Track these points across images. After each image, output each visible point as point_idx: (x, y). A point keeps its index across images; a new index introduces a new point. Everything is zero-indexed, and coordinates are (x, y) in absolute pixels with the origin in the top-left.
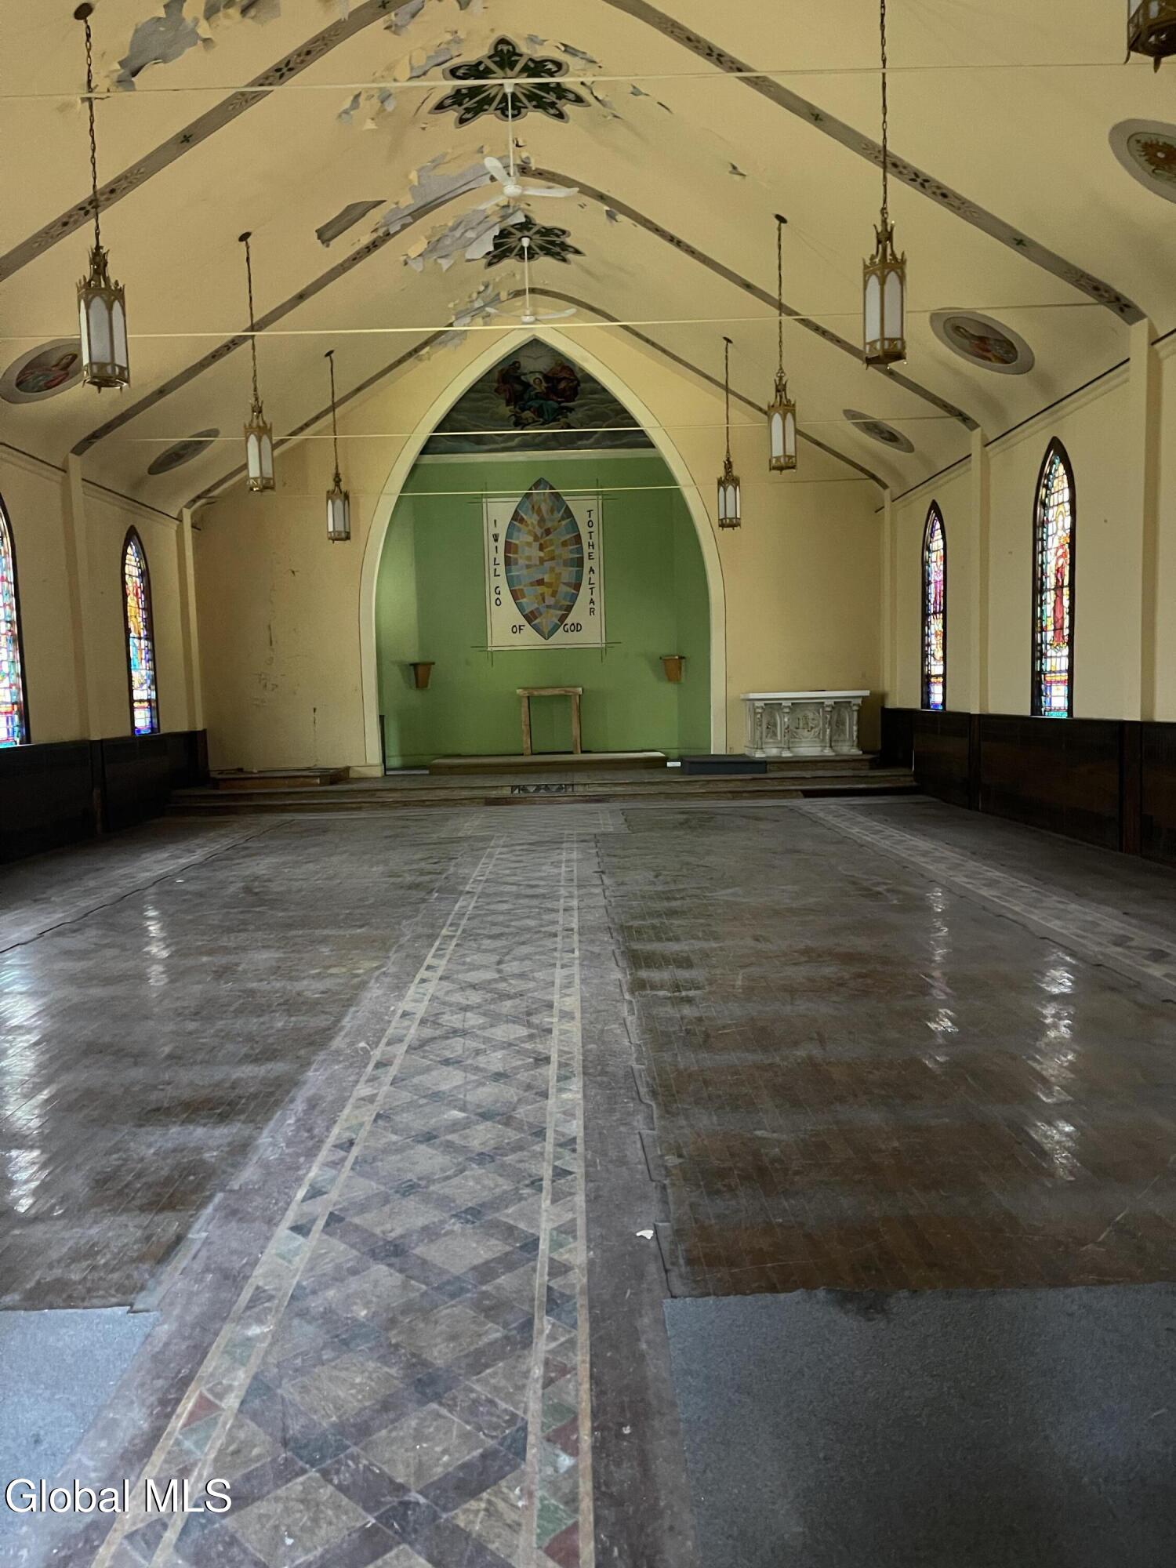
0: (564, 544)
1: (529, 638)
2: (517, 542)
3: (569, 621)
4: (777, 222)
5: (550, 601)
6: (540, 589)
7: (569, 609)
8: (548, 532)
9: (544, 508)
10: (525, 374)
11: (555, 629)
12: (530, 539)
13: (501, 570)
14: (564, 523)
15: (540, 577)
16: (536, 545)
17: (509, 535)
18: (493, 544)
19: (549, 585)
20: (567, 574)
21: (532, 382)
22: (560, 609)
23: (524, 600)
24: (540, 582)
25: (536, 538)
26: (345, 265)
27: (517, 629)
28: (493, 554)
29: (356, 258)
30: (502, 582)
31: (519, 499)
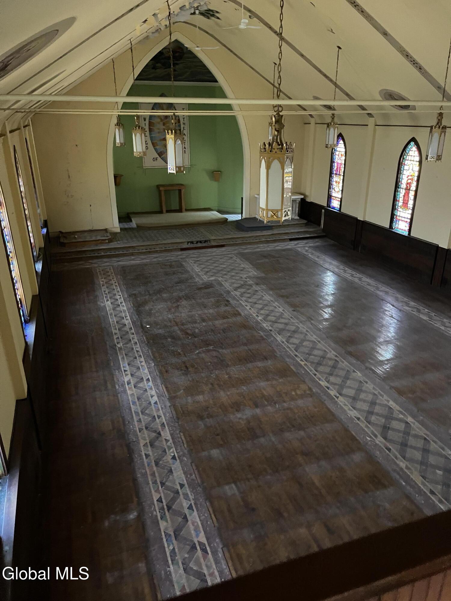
1: (160, 163)
2: (154, 123)
4: (338, 49)
6: (164, 142)
8: (166, 117)
12: (159, 120)
13: (148, 133)
16: (162, 123)
17: (150, 118)
18: (143, 122)
23: (157, 147)
24: (164, 139)
25: (162, 120)
27: (155, 159)
28: (144, 127)
30: (148, 139)
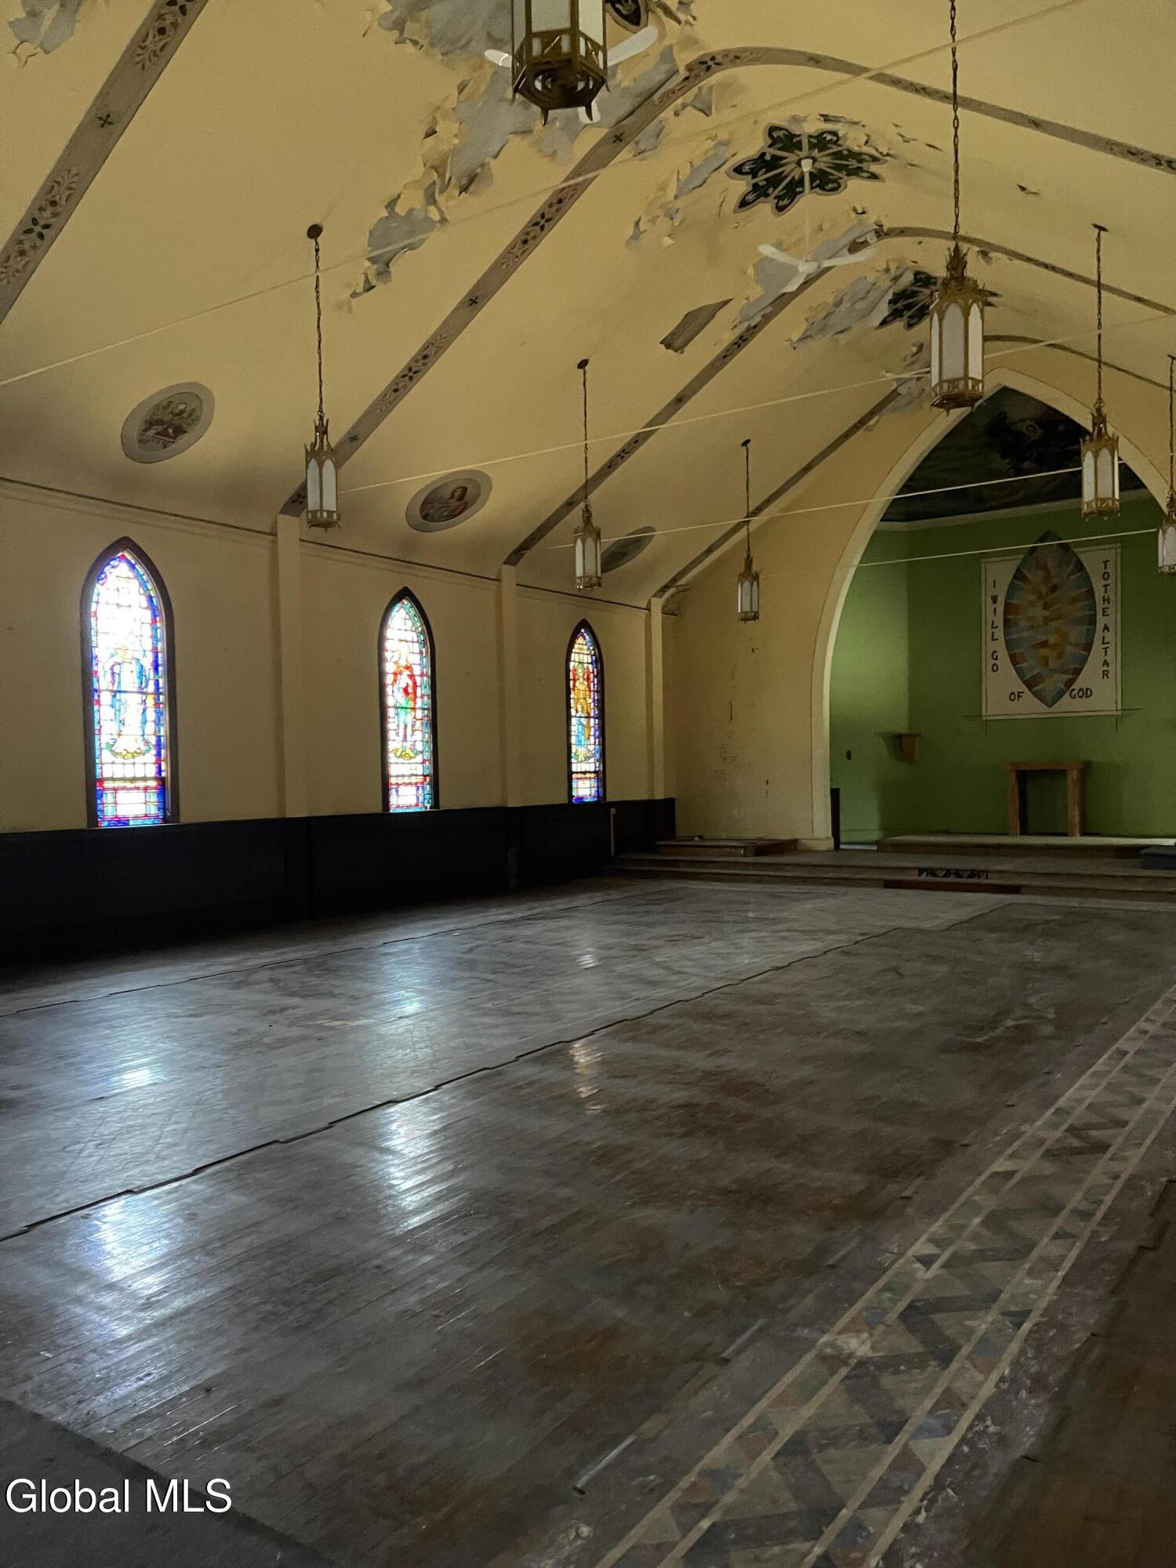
0: (1074, 601)
1: (1030, 706)
2: (1018, 602)
3: (1076, 686)
5: (1053, 664)
6: (1044, 652)
7: (1077, 672)
8: (1054, 589)
9: (1051, 564)
10: (1015, 423)
11: (1061, 694)
12: (1033, 597)
13: (1000, 633)
14: (1072, 577)
15: (1044, 638)
16: (1040, 604)
17: (1009, 596)
18: (991, 606)
19: (1054, 646)
20: (1076, 633)
21: (1025, 431)
22: (1066, 672)
23: (1024, 665)
24: (1044, 644)
25: (1040, 596)
26: (717, 364)
27: (1015, 697)
28: (990, 617)
29: (726, 356)
30: (1001, 647)
31: (1022, 556)
